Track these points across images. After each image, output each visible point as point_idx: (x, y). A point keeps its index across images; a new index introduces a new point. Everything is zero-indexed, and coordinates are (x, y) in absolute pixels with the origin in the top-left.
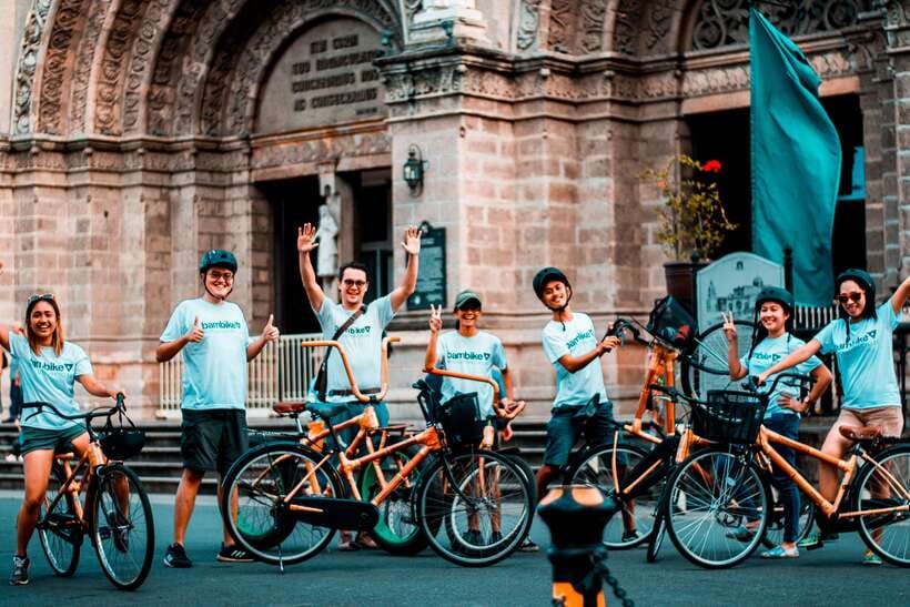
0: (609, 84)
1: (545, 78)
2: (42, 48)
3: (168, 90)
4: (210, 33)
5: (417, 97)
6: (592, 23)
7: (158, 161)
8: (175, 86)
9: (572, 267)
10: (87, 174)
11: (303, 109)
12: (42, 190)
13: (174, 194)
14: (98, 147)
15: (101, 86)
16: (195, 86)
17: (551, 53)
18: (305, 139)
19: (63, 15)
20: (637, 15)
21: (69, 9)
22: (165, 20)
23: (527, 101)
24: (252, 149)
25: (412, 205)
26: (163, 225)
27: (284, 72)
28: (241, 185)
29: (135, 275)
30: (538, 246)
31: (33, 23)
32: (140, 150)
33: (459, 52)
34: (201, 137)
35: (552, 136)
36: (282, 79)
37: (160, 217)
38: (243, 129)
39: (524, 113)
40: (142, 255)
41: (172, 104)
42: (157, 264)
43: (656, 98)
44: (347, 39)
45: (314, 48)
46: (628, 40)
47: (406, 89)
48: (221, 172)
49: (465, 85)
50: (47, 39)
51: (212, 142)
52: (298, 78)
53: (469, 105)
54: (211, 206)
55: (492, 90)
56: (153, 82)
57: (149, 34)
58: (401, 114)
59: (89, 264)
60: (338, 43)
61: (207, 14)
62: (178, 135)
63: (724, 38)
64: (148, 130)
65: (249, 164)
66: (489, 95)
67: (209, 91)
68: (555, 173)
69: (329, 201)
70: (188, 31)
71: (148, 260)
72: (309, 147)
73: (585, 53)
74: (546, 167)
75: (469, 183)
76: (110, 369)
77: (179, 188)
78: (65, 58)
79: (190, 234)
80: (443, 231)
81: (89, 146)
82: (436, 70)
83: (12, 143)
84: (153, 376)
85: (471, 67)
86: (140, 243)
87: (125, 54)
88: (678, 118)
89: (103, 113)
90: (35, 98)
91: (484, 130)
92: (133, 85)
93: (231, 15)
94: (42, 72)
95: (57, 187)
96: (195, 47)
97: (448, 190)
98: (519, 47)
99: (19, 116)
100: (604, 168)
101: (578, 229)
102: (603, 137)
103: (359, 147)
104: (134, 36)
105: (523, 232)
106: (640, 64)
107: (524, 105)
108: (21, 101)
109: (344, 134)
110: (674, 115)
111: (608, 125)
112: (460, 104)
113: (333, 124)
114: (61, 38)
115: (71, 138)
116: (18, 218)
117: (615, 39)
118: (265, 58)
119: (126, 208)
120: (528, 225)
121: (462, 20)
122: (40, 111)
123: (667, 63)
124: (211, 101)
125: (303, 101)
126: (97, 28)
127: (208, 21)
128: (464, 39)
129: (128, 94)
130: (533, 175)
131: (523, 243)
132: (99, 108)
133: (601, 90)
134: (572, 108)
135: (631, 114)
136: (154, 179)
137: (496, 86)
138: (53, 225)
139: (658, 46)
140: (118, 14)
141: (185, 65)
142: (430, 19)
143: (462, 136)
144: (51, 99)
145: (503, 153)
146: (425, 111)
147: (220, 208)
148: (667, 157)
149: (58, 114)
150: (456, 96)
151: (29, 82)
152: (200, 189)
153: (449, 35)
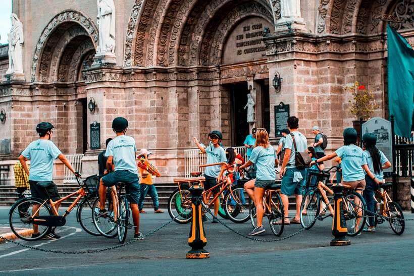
0: (354, 46)
1: (328, 44)
2: (135, 32)
3: (186, 47)
4: (203, 24)
5: (278, 53)
6: (348, 21)
7: (182, 77)
8: (189, 46)
9: (341, 119)
10: (154, 82)
11: (241, 54)
12: (136, 89)
13: (190, 89)
14: (158, 71)
15: (160, 46)
16: (197, 45)
17: (331, 35)
18: (241, 66)
19: (143, 18)
20: (366, 18)
21: (146, 16)
22: (184, 19)
23: (321, 54)
24: (221, 71)
25: (277, 95)
26: (185, 102)
27: (233, 39)
28: (216, 85)
29: (174, 123)
30: (327, 111)
31: (131, 21)
32: (175, 72)
33: (293, 35)
34: (200, 66)
35: (332, 67)
36: (232, 42)
37: (184, 99)
38: (217, 62)
39: (321, 58)
40: (177, 115)
41: (188, 53)
42: (183, 118)
43: (374, 51)
44: (257, 25)
45: (245, 29)
46: (362, 28)
47: (274, 50)
48: (208, 80)
49: (296, 48)
50: (137, 27)
51: (205, 68)
52: (239, 41)
53: (298, 56)
54: (204, 94)
55: (308, 49)
56: (180, 44)
57: (178, 25)
58: (272, 60)
59: (155, 119)
60: (254, 27)
61: (201, 16)
62: (190, 65)
63: (400, 27)
64: (178, 64)
65: (220, 77)
66: (306, 52)
67: (203, 47)
68: (333, 82)
69: (251, 92)
70: (194, 23)
71: (179, 117)
72: (243, 69)
73: (345, 34)
74: (329, 79)
75: (298, 87)
76: (164, 161)
77: (192, 87)
78: (144, 35)
79: (196, 106)
80: (288, 105)
81: (155, 71)
82: (285, 42)
83: (123, 70)
84: (182, 164)
85: (298, 41)
86: (176, 110)
87: (169, 33)
88: (382, 59)
89: (160, 57)
90: (132, 52)
91: (304, 65)
92: (172, 46)
93: (211, 16)
94: (135, 41)
95: (142, 88)
96: (197, 29)
97: (290, 90)
98: (318, 32)
99: (127, 59)
100: (353, 79)
101: (343, 104)
102: (353, 67)
103: (262, 70)
104: (172, 25)
105: (321, 105)
106: (367, 37)
107: (321, 55)
108: (127, 53)
109: (257, 65)
110: (381, 58)
111: (354, 63)
112: (294, 56)
113: (252, 60)
114: (143, 27)
115: (147, 68)
116: (127, 100)
117: (357, 27)
118: (225, 33)
119: (170, 96)
120: (322, 103)
121: (295, 22)
122: (135, 57)
123: (378, 37)
124: (204, 52)
125: (241, 51)
126: (157, 23)
127: (202, 19)
128: (296, 30)
129: (170, 49)
130: (324, 83)
131: (321, 110)
132: (159, 55)
133: (351, 48)
134: (340, 56)
135: (364, 58)
136: (181, 84)
137: (309, 48)
138: (141, 103)
139: (375, 30)
140: (165, 17)
141: (193, 36)
142: (283, 22)
143: (295, 68)
144: (139, 52)
145: (312, 75)
146: (281, 59)
147: (208, 95)
148: (378, 74)
149: (142, 58)
150: (292, 52)
151: (130, 45)
152: (200, 87)
153: (290, 28)
